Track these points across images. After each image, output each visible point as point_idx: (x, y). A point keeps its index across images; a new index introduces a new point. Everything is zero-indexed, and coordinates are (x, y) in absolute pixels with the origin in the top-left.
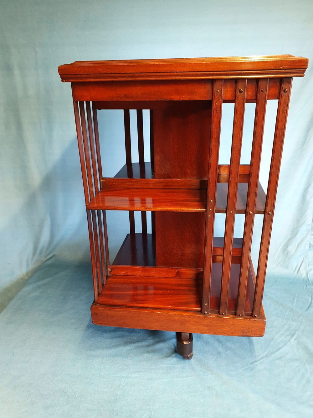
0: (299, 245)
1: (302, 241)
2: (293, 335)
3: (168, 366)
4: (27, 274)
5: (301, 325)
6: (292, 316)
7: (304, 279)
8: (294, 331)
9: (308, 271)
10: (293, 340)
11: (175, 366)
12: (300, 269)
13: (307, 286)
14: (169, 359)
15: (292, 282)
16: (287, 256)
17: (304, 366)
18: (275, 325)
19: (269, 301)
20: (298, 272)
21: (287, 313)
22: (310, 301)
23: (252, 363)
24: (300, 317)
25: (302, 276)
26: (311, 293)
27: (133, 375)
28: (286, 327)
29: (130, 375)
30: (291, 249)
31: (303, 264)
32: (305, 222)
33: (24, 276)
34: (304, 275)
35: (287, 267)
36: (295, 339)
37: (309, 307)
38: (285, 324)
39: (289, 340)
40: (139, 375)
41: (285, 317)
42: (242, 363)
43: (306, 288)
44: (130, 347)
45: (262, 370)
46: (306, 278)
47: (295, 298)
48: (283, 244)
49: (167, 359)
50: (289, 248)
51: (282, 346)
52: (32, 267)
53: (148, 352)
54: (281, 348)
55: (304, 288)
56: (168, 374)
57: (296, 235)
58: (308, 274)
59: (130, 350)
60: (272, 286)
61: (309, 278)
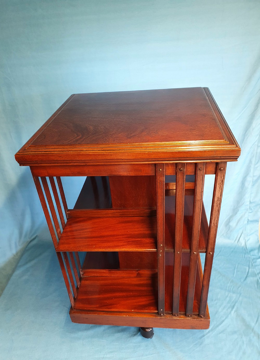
0: (239, 221)
1: (241, 217)
2: (233, 307)
3: (135, 344)
4: (17, 254)
5: (239, 297)
6: (232, 287)
7: (243, 247)
8: (234, 303)
9: (246, 240)
10: (233, 312)
11: (140, 344)
12: (240, 239)
13: (245, 254)
14: (135, 337)
15: (233, 251)
16: (229, 230)
17: (242, 338)
18: (219, 297)
19: (214, 272)
20: (238, 242)
21: (229, 285)
22: (247, 271)
23: (201, 338)
24: (239, 288)
25: (241, 244)
26: (248, 262)
27: (108, 356)
28: (228, 299)
29: (105, 356)
30: (233, 224)
31: (242, 235)
32: (244, 204)
33: (15, 256)
34: (243, 244)
35: (229, 238)
36: (235, 311)
37: (246, 277)
38: (227, 296)
39: (230, 313)
40: (113, 356)
41: (227, 288)
42: (193, 338)
43: (244, 257)
44: (104, 327)
45: (209, 345)
46: (245, 247)
47: (235, 269)
48: (225, 220)
49: (134, 337)
50: (231, 224)
51: (224, 318)
52: (19, 248)
53: (119, 331)
54: (223, 321)
55: (243, 257)
56: (135, 353)
57: (236, 213)
58: (246, 243)
59: (104, 330)
60: (217, 256)
61: (247, 246)
